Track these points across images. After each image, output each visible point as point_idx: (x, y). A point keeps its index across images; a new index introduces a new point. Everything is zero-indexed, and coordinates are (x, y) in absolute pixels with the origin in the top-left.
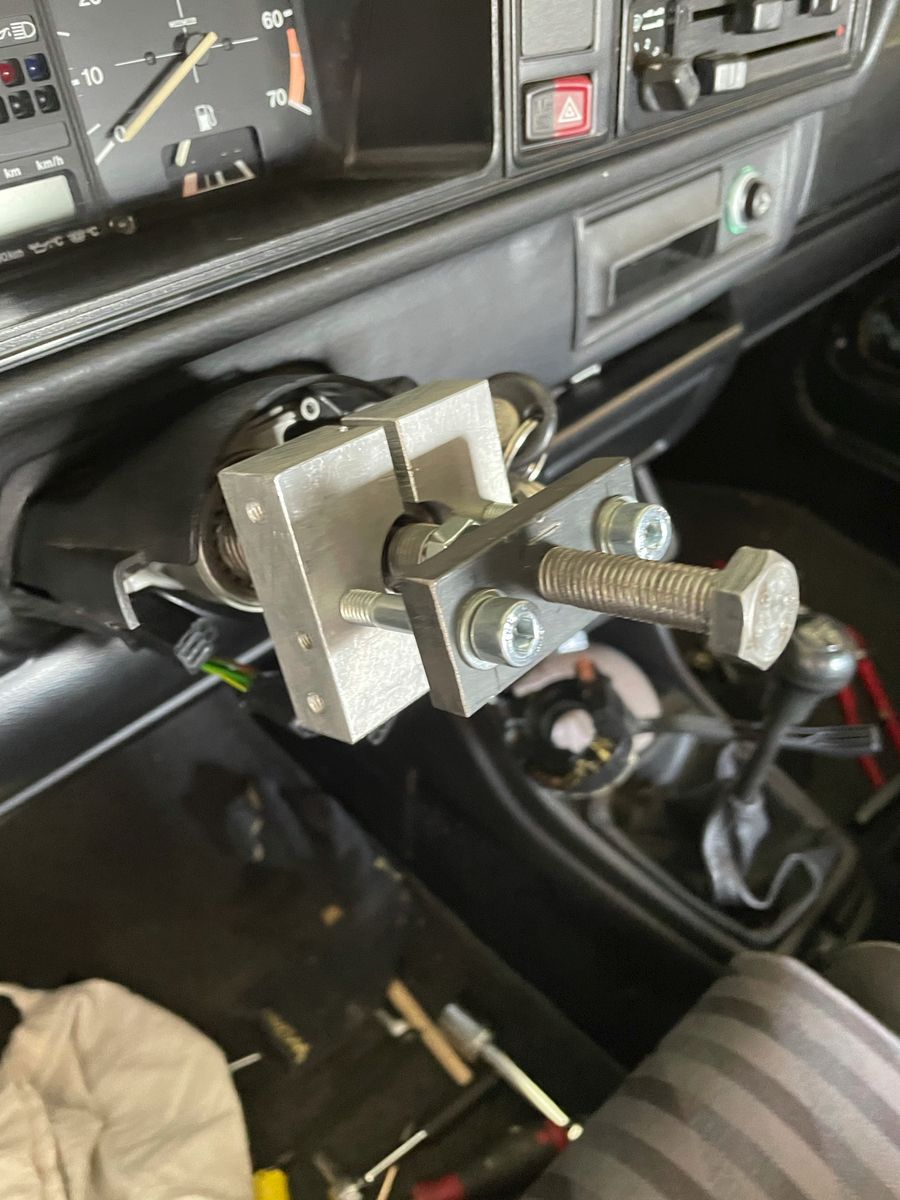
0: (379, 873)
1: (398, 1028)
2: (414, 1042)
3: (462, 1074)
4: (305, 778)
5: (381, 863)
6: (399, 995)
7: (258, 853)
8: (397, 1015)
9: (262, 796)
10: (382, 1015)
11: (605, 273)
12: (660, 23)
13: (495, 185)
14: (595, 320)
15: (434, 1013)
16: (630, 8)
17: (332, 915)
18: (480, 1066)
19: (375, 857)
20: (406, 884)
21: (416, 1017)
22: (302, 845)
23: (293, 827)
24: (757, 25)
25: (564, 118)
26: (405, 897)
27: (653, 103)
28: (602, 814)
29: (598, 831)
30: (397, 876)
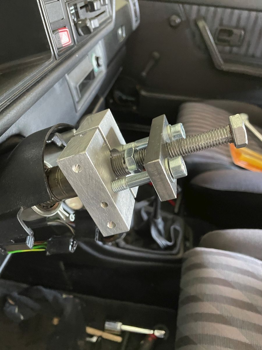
0: (66, 299)
1: (94, 339)
2: (101, 340)
3: (119, 339)
4: (25, 286)
5: (64, 296)
6: (90, 330)
7: (22, 318)
8: (92, 336)
9: (13, 299)
10: (88, 339)
11: (76, 88)
12: (74, 11)
13: (56, 62)
14: (78, 102)
15: (103, 329)
16: (68, 6)
17: (56, 321)
18: (123, 333)
19: (62, 295)
20: (75, 297)
21: (98, 333)
22: (36, 306)
23: (30, 302)
24: (96, 8)
25: (64, 40)
26: (77, 300)
27: (82, 33)
28: (122, 243)
29: (123, 248)
30: (71, 296)
